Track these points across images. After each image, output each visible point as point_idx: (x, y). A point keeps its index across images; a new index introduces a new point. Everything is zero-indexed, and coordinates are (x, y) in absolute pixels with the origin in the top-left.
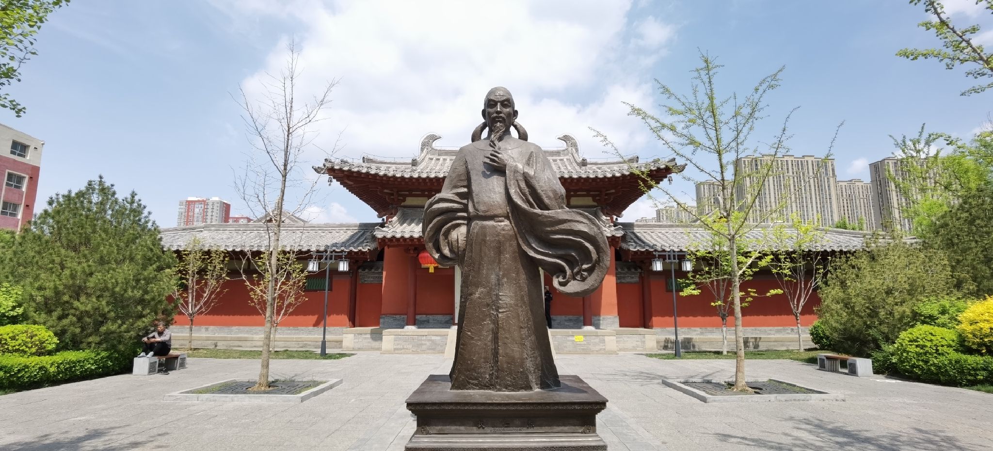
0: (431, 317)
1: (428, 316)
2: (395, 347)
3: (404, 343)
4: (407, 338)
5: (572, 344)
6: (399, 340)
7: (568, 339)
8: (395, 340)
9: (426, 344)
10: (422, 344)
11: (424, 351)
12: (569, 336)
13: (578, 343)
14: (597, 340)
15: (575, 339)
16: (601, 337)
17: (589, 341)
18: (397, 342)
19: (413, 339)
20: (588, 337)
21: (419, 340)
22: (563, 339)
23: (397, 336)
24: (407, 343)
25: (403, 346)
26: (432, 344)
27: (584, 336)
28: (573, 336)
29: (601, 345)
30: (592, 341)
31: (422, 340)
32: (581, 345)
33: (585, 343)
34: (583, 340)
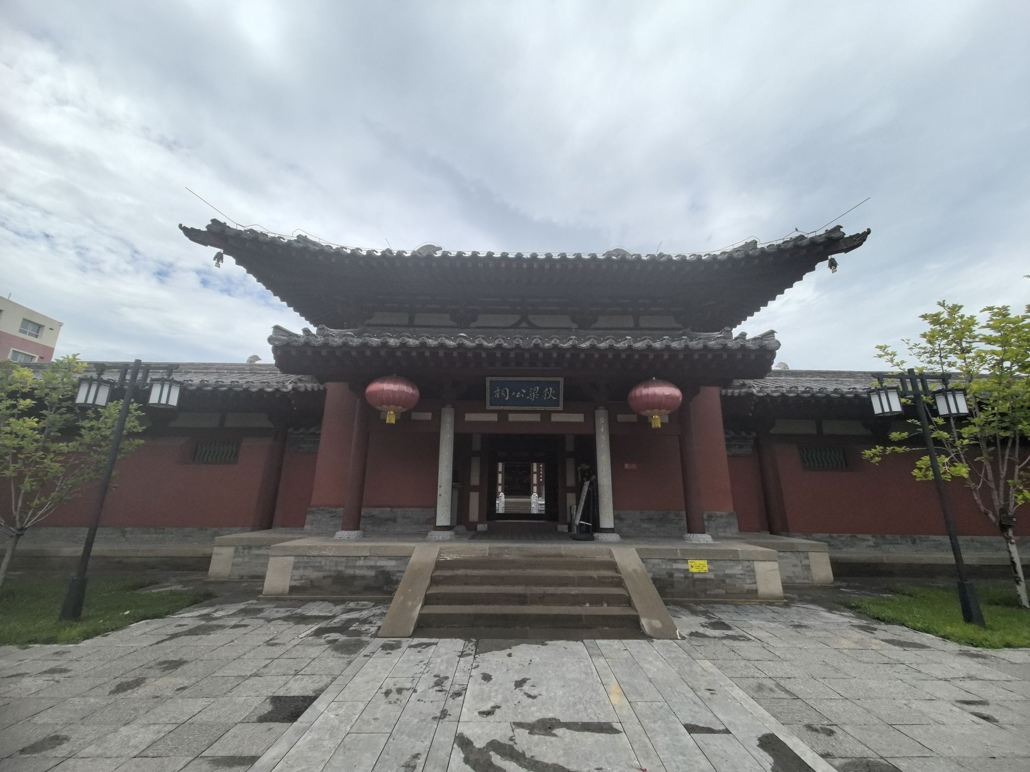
0: (399, 511)
1: (395, 510)
2: (294, 583)
3: (314, 575)
4: (323, 563)
5: (686, 577)
6: (305, 568)
7: (675, 566)
8: (295, 567)
9: (363, 577)
10: (354, 577)
11: (359, 593)
12: (675, 561)
13: (696, 576)
14: (737, 570)
15: (690, 567)
16: (747, 563)
17: (721, 573)
18: (301, 572)
19: (336, 565)
20: (718, 563)
21: (349, 567)
22: (664, 566)
23: (301, 559)
24: (321, 574)
25: (311, 581)
26: (376, 576)
27: (710, 562)
28: (686, 561)
29: (748, 581)
30: (728, 572)
31: (355, 567)
32: (704, 580)
33: (711, 576)
34: (706, 569)
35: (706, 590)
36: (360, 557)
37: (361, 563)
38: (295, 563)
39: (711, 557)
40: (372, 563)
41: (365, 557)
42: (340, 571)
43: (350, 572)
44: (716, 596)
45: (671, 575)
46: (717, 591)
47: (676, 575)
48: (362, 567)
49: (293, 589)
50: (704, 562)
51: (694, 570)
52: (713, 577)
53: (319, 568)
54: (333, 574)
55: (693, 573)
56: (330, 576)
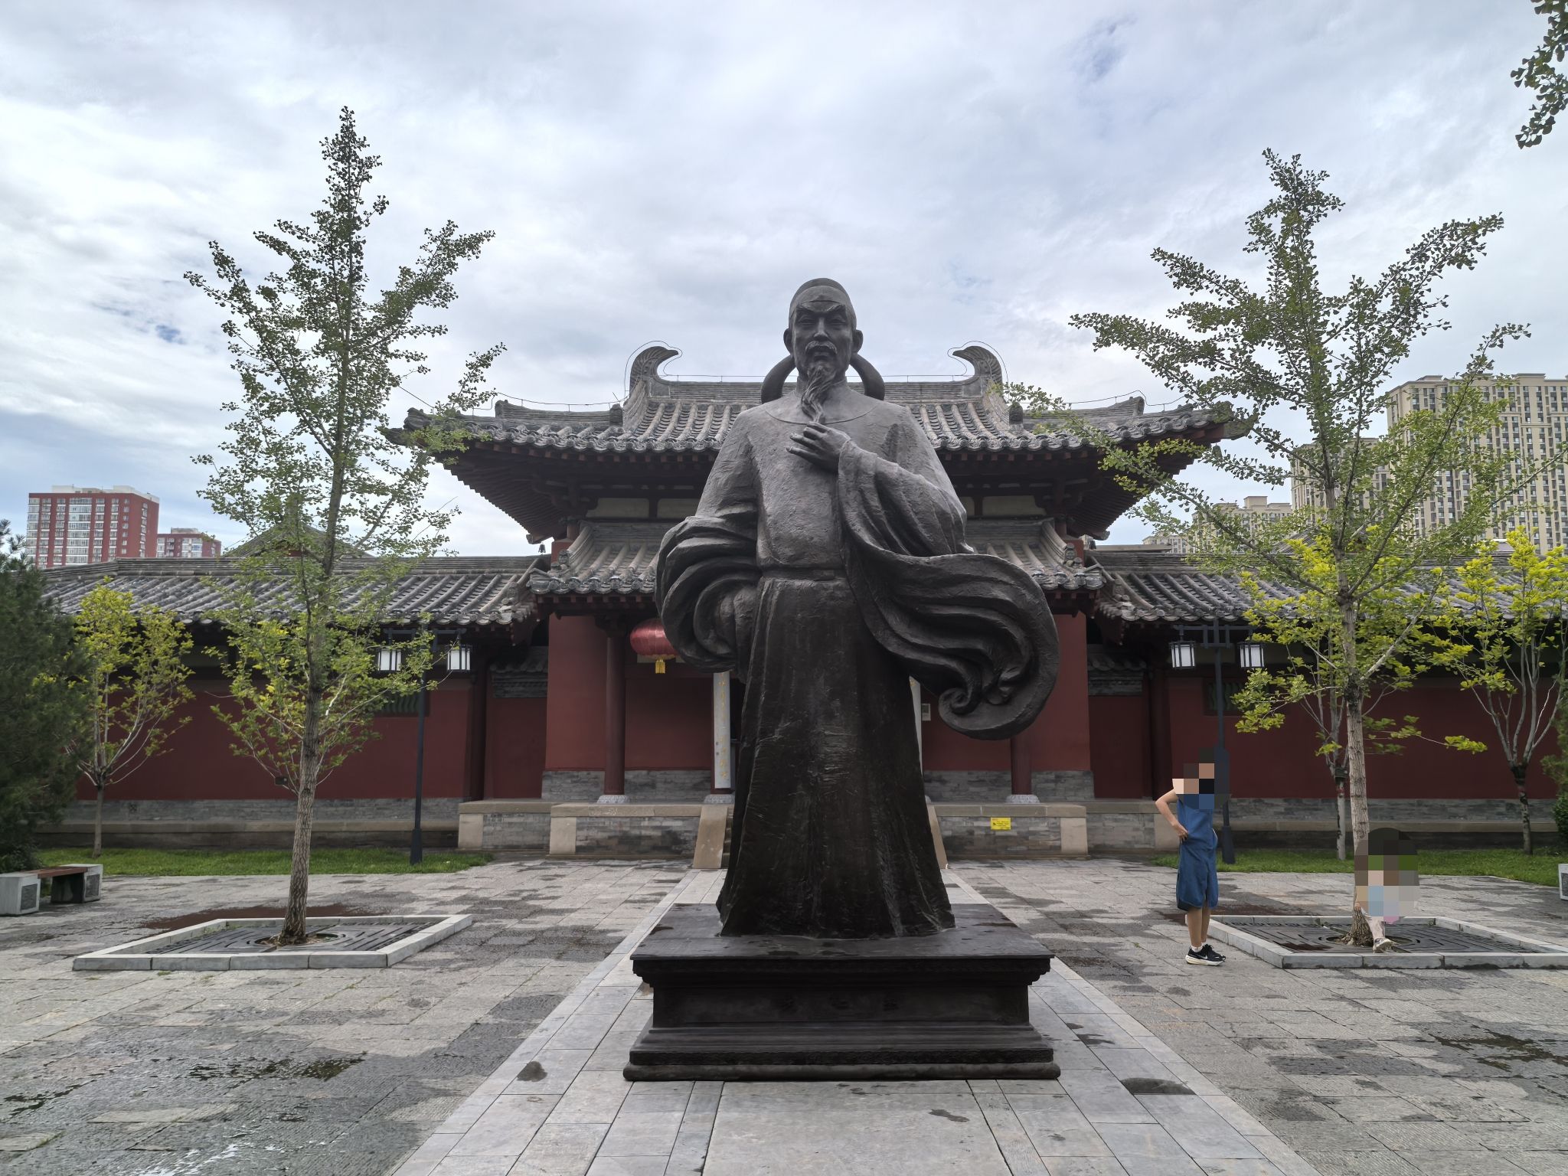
0: (658, 774)
1: (653, 773)
2: (579, 843)
3: (600, 835)
4: (607, 823)
5: (986, 835)
6: (589, 828)
7: (976, 824)
8: (579, 828)
9: (649, 837)
10: (640, 838)
11: (645, 852)
12: (977, 819)
13: (998, 834)
14: (1042, 827)
15: (992, 824)
16: (1053, 820)
17: (1023, 830)
18: (583, 833)
19: (621, 825)
20: (1022, 820)
21: (634, 827)
22: (964, 824)
23: (584, 820)
24: (606, 835)
25: (597, 841)
26: (663, 836)
27: (1013, 819)
28: (988, 819)
29: (1052, 838)
30: (1031, 829)
31: (640, 828)
32: (1006, 838)
33: (1014, 833)
34: (1009, 826)
35: (1007, 847)
36: (644, 818)
37: (646, 823)
38: (578, 824)
39: (1015, 815)
40: (657, 823)
41: (650, 818)
42: (625, 833)
43: (636, 832)
44: (1017, 853)
45: (971, 833)
46: (1019, 848)
47: (977, 832)
48: (646, 828)
49: (579, 849)
50: (1008, 820)
51: (996, 827)
52: (1016, 834)
53: (603, 829)
54: (618, 834)
55: (995, 831)
56: (615, 837)
